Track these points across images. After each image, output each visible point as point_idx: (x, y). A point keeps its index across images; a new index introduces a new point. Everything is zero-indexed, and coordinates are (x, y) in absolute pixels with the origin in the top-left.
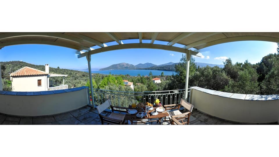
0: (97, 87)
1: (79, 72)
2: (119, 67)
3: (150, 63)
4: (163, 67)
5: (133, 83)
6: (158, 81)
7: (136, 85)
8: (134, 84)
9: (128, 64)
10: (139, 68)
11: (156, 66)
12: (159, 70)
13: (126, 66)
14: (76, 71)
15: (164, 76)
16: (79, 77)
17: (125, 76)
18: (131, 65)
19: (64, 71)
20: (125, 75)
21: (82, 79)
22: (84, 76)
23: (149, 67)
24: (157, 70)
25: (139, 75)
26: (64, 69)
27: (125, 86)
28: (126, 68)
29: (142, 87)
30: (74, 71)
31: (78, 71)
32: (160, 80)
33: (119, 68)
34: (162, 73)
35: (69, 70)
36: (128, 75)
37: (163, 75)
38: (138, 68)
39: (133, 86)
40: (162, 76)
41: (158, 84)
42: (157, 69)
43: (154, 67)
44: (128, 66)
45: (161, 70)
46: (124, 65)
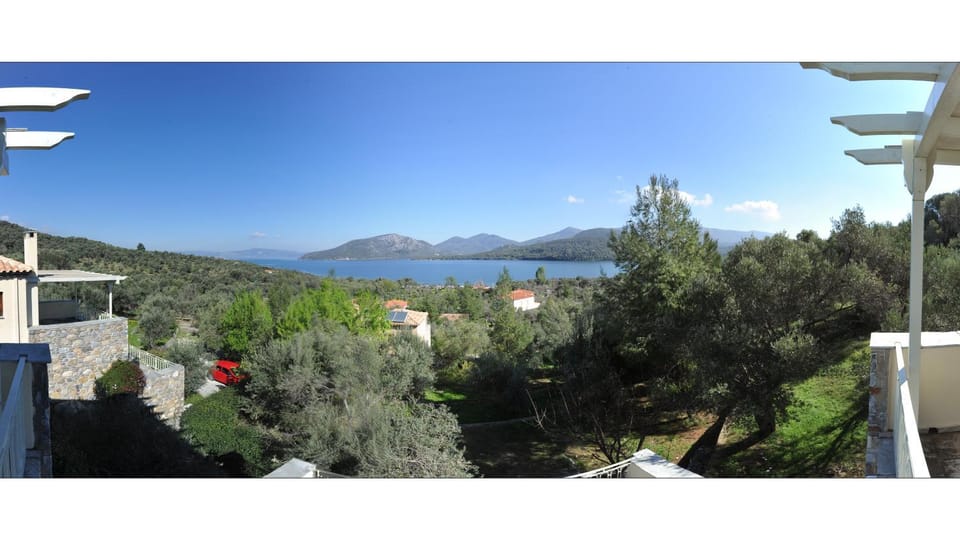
0: (269, 327)
1: (218, 262)
2: (376, 251)
3: (493, 236)
4: (538, 247)
5: (427, 314)
6: (527, 303)
7: (438, 323)
8: (430, 319)
9: (408, 238)
10: (452, 252)
11: (513, 244)
12: (525, 259)
13: (399, 246)
14: (207, 259)
15: (547, 283)
16: (220, 281)
17: (396, 285)
18: (422, 242)
19: (161, 259)
20: (399, 282)
21: (227, 291)
22: (236, 276)
23: (489, 250)
24: (518, 258)
25: (450, 281)
26: (162, 251)
27: (395, 327)
28: (403, 253)
29: (466, 332)
30: (200, 258)
31: (216, 257)
32: (532, 299)
33: (376, 255)
34: (540, 270)
35: (182, 257)
36: (407, 280)
37: (541, 277)
38: (445, 254)
39: (429, 326)
40: (538, 282)
41: (527, 315)
42: (520, 254)
43: (506, 247)
44: (410, 248)
45: (534, 259)
46: (394, 243)
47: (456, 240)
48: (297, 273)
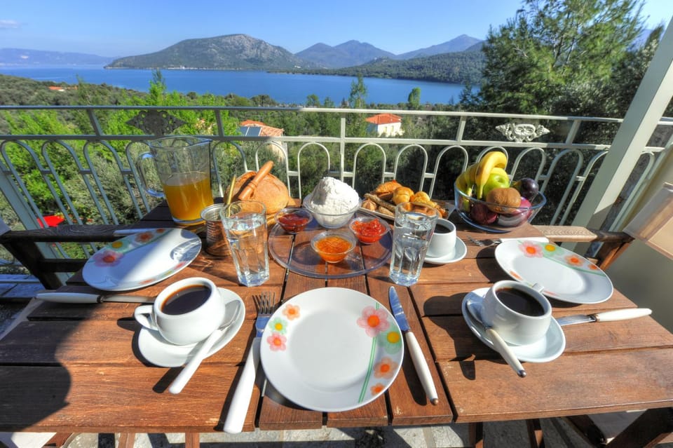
2: (220, 58)
3: (366, 45)
4: (419, 63)
5: (283, 130)
9: (261, 42)
10: (315, 64)
11: (388, 56)
12: (399, 77)
13: (251, 53)
17: (251, 104)
18: (279, 48)
20: (254, 99)
23: (359, 63)
24: (392, 76)
25: (313, 100)
28: (256, 62)
32: (399, 125)
33: (222, 64)
34: (414, 92)
36: (263, 98)
37: (413, 101)
38: (308, 67)
39: (286, 144)
42: (394, 71)
43: (380, 60)
44: (264, 56)
45: (411, 79)
46: (243, 48)
47: (319, 48)
48: (110, 89)
